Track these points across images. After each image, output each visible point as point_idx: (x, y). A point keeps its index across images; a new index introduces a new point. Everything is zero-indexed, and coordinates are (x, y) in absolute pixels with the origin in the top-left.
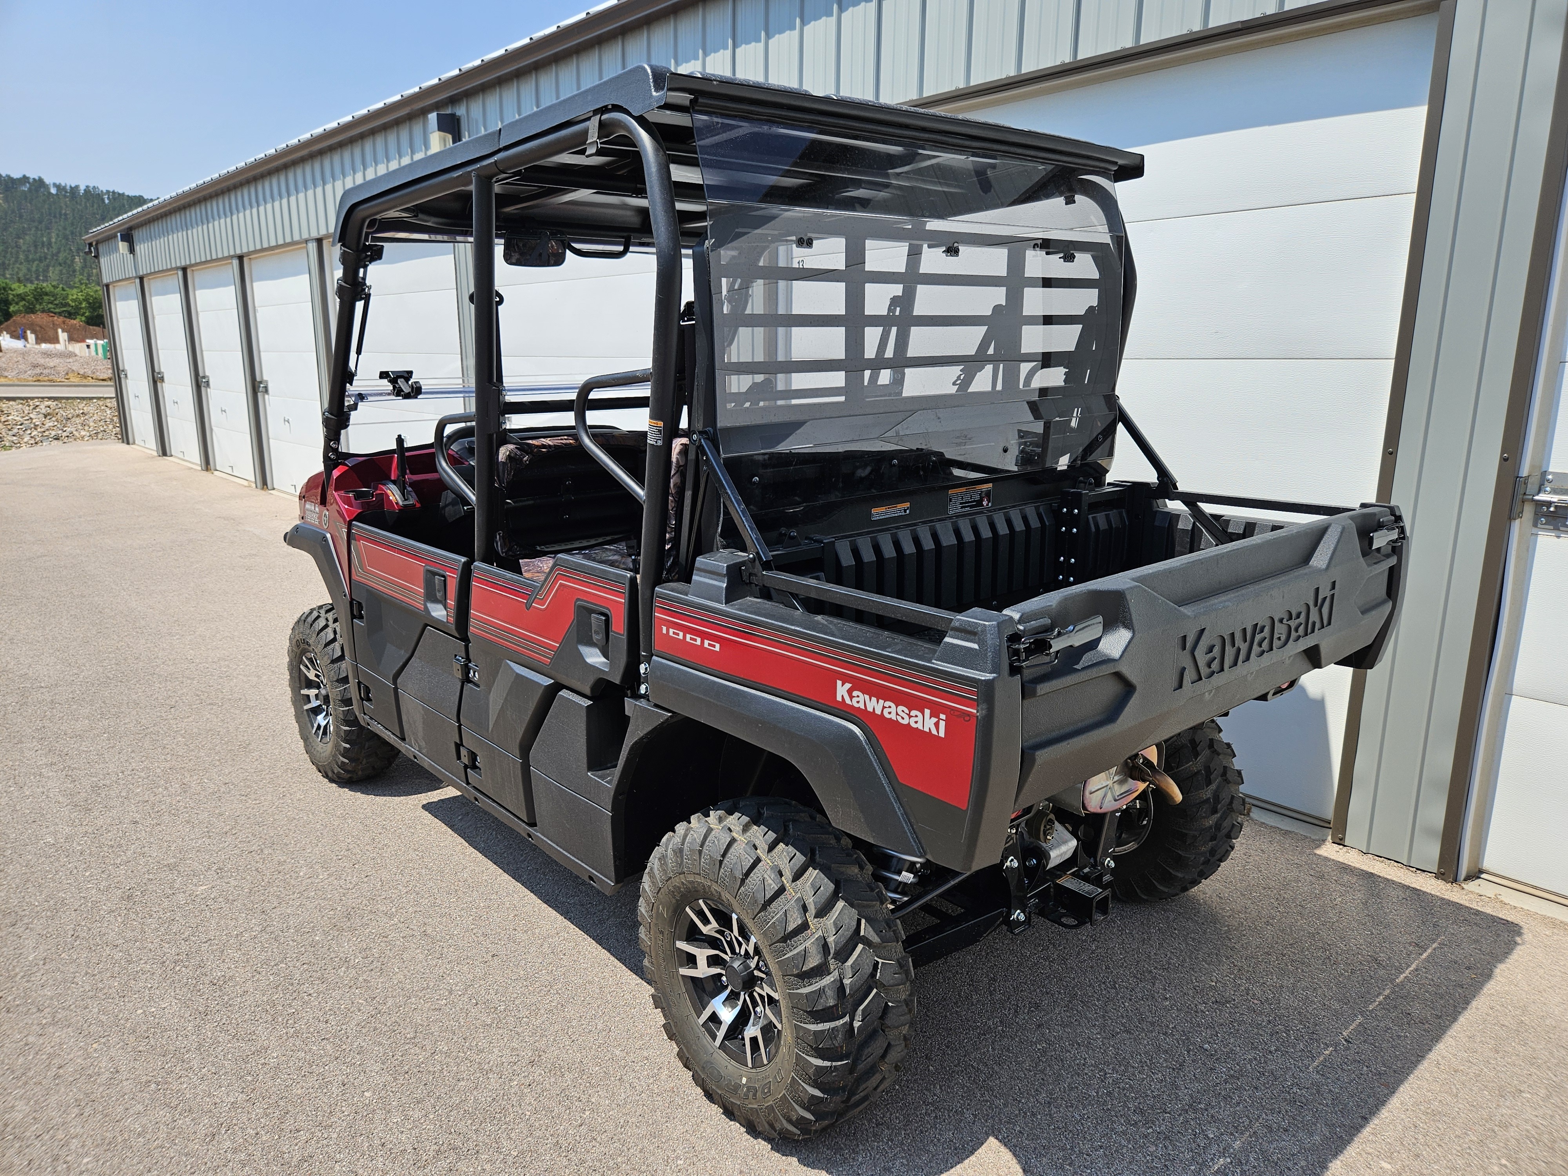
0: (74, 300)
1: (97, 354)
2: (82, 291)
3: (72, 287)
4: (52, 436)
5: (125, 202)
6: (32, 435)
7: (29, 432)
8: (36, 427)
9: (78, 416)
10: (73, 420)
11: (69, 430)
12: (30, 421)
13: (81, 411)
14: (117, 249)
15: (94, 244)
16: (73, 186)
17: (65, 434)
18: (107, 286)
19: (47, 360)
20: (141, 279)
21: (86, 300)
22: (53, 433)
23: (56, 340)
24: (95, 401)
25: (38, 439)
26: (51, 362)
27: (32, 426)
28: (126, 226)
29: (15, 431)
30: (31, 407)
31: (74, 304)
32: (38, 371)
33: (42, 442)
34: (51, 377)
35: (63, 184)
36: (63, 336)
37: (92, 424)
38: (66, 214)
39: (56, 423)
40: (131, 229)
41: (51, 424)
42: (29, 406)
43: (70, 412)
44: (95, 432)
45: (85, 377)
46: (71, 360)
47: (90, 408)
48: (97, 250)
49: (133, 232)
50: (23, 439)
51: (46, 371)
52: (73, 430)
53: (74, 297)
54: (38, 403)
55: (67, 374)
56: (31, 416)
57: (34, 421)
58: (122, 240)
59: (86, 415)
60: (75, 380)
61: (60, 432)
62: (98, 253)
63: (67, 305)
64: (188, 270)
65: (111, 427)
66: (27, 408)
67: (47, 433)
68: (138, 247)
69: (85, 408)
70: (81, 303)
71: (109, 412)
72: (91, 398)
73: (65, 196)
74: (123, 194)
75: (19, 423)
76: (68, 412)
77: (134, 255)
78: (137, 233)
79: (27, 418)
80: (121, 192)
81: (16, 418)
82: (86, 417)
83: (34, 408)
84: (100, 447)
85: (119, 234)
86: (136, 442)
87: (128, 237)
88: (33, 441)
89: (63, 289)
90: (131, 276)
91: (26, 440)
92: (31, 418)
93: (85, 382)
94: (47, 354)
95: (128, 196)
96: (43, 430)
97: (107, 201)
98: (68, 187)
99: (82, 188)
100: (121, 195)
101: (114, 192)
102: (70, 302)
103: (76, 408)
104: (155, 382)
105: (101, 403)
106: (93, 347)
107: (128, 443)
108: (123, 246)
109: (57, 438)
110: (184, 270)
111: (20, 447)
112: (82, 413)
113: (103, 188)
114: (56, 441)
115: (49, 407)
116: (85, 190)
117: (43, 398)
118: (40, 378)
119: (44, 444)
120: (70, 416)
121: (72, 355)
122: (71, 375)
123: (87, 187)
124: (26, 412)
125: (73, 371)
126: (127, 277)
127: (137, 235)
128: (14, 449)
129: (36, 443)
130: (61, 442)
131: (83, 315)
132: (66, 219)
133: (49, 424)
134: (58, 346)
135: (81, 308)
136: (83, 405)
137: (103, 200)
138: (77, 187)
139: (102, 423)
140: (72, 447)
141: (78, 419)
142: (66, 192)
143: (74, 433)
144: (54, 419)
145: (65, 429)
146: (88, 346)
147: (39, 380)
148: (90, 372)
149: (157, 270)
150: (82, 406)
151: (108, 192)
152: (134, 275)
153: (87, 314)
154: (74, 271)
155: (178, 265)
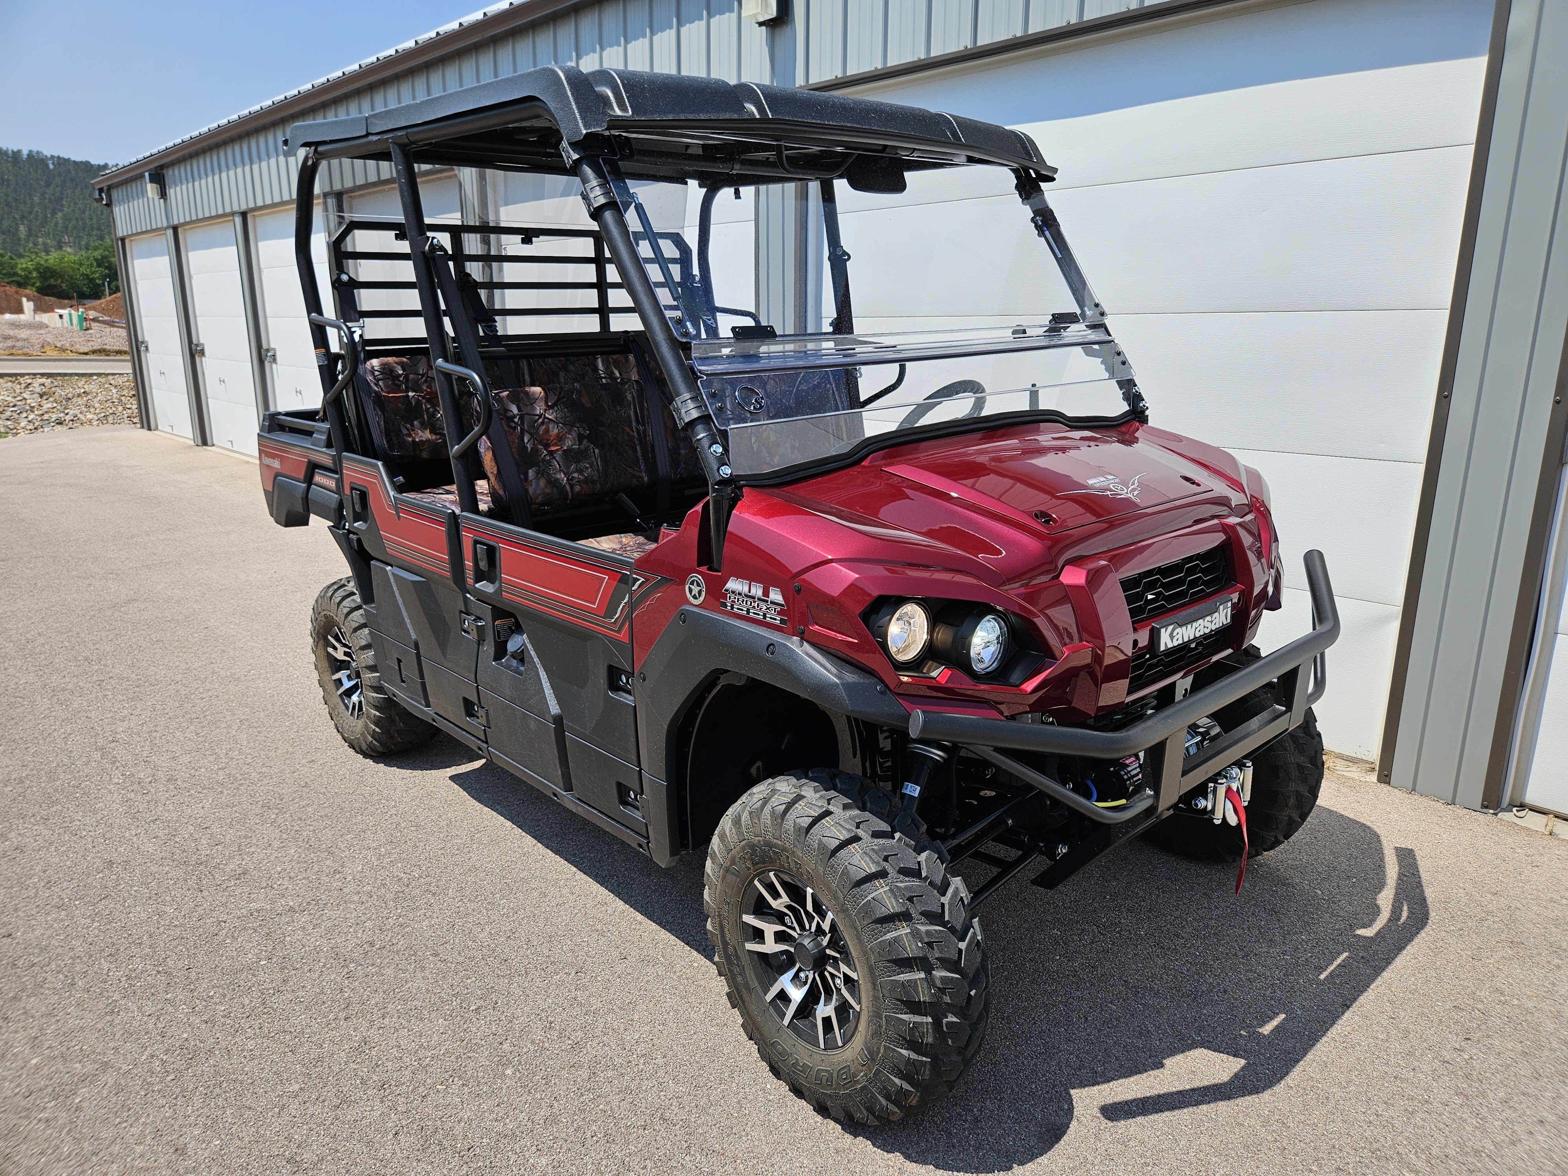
0: (23, 269)
1: (72, 324)
2: (32, 260)
3: (21, 256)
4: (53, 419)
5: (71, 168)
6: (30, 419)
7: (24, 415)
8: (32, 409)
9: (79, 395)
10: (74, 400)
11: (71, 412)
12: (23, 402)
13: (82, 390)
14: (144, 193)
15: (105, 188)
16: (15, 150)
17: (68, 418)
18: (123, 240)
19: (16, 331)
20: (175, 229)
21: (36, 269)
22: (54, 417)
23: (19, 310)
24: (95, 377)
25: (37, 424)
26: (24, 334)
27: (28, 408)
28: (157, 164)
29: (8, 414)
30: (23, 386)
31: (23, 274)
32: (10, 343)
33: (42, 427)
34: (26, 350)
35: (5, 149)
36: (28, 306)
37: (97, 405)
38: (8, 180)
39: (55, 405)
40: (162, 167)
41: (50, 405)
42: (20, 384)
43: (69, 391)
44: (103, 415)
45: (63, 350)
46: (42, 331)
47: (92, 386)
48: (109, 197)
49: (165, 172)
50: (19, 424)
51: (19, 344)
52: (77, 412)
53: (24, 266)
54: (29, 381)
55: (43, 347)
56: (25, 395)
57: (28, 401)
58: (151, 181)
59: (88, 394)
60: (54, 354)
61: (62, 415)
62: (111, 201)
63: (15, 274)
64: (249, 216)
65: (120, 408)
66: (18, 386)
67: (46, 417)
68: (172, 191)
69: (86, 386)
70: (30, 273)
71: (114, 391)
72: (92, 375)
73: (7, 161)
74: (68, 160)
75: (11, 404)
76: (67, 391)
77: (165, 200)
78: (170, 172)
79: (19, 398)
80: (66, 157)
81: (7, 399)
82: (89, 397)
83: (27, 387)
84: (117, 434)
85: (147, 174)
86: (160, 427)
87: (159, 177)
88: (31, 427)
89: (11, 258)
90: (159, 226)
91: (22, 425)
92: (25, 399)
93: (64, 356)
94: (14, 325)
95: (74, 162)
96: (41, 412)
97: (51, 167)
98: (10, 152)
99: (25, 153)
100: (67, 161)
101: (59, 157)
102: (20, 272)
103: (75, 386)
104: (192, 357)
105: (103, 380)
106: (66, 318)
107: (149, 429)
108: (151, 189)
109: (60, 423)
110: (244, 215)
111: (17, 434)
112: (84, 393)
113: (47, 152)
114: (59, 426)
115: (43, 385)
116: (28, 155)
117: (35, 374)
118: (14, 351)
119: (46, 430)
120: (70, 396)
121: (42, 326)
122: (47, 348)
123: (30, 151)
124: (18, 391)
125: (49, 343)
126: (154, 227)
127: (169, 174)
128: (10, 437)
129: (36, 429)
130: (66, 428)
131: (33, 285)
132: (8, 186)
133: (47, 406)
134: (22, 317)
135: (32, 278)
136: (83, 383)
137: (47, 165)
138: (19, 151)
139: (109, 404)
140: (81, 432)
141: (79, 399)
142: (8, 157)
143: (79, 416)
144: (51, 399)
145: (66, 411)
146: (61, 316)
147: (12, 354)
148: (68, 345)
149: (201, 216)
150: (82, 385)
151: (52, 157)
152: (165, 224)
153: (38, 284)
154: (19, 240)
155: (236, 208)
